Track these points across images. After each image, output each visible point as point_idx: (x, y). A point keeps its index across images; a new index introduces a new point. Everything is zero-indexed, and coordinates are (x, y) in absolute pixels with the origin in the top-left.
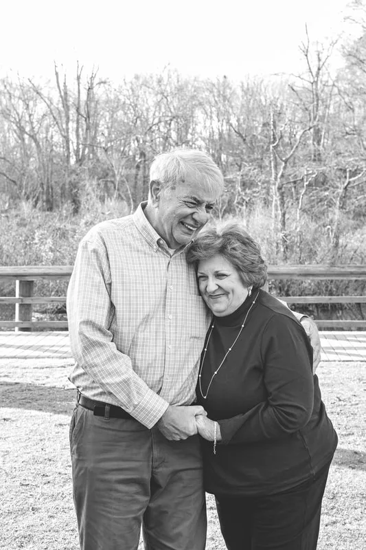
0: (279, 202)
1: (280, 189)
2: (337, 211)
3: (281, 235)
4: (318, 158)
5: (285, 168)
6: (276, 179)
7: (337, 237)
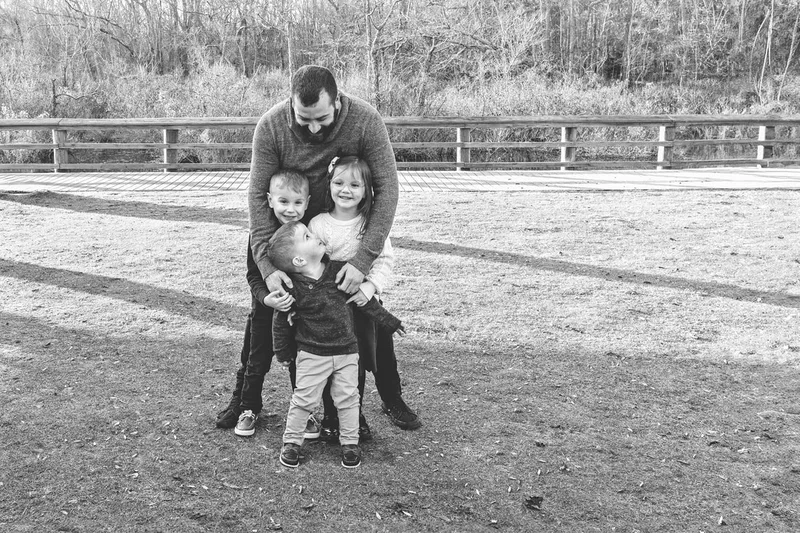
0: (373, 66)
1: (374, 53)
2: (423, 74)
3: (374, 95)
4: (404, 26)
5: (379, 35)
6: (370, 45)
7: (423, 98)
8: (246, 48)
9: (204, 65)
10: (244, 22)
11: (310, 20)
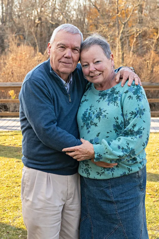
0: (120, 47)
1: (121, 39)
2: (153, 52)
4: (141, 22)
5: (124, 28)
6: (119, 34)
7: (152, 67)
8: (41, 35)
9: (13, 46)
10: (40, 19)
11: (82, 17)
